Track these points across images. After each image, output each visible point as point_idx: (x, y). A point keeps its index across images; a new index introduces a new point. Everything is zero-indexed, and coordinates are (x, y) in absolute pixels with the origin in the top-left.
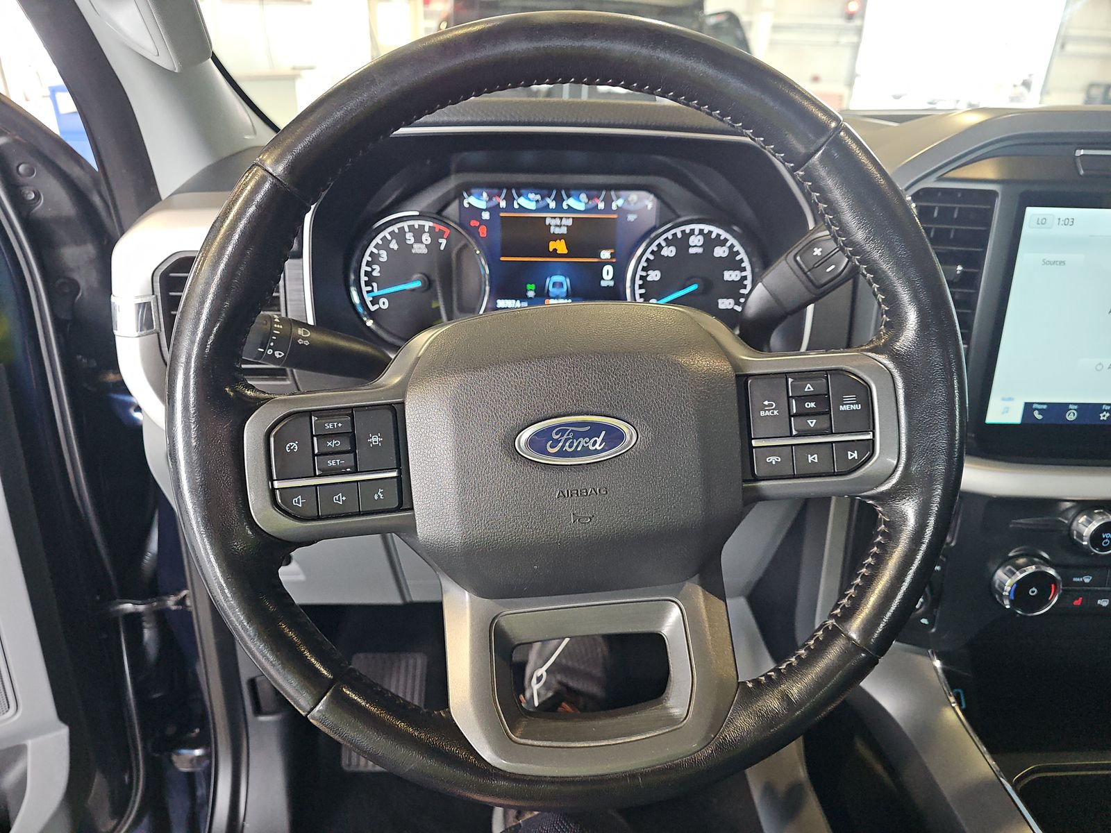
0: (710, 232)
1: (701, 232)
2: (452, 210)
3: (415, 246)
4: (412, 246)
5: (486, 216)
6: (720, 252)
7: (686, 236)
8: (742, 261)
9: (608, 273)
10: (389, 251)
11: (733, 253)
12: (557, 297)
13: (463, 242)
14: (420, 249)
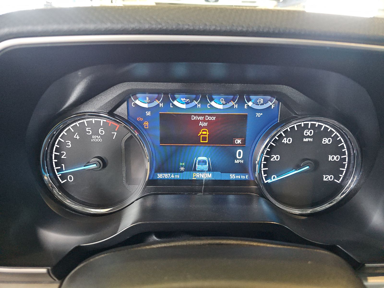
0: (320, 126)
1: (313, 126)
2: (122, 110)
3: (93, 137)
4: (91, 136)
5: (148, 114)
6: (326, 141)
7: (301, 129)
8: (343, 147)
9: (240, 154)
10: (74, 141)
11: (336, 141)
12: (202, 171)
13: (130, 134)
14: (96, 139)
